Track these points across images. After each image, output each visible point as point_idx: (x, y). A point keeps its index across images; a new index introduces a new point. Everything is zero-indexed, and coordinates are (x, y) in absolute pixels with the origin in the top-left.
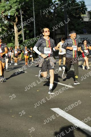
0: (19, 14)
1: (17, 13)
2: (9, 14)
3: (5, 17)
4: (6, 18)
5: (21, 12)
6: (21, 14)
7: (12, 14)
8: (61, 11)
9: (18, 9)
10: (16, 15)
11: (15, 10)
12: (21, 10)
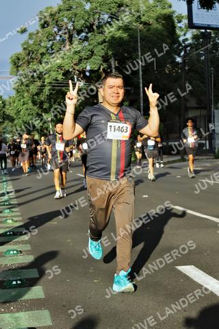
0: (110, 67)
1: (105, 65)
2: (88, 68)
3: (80, 74)
4: (82, 75)
5: (114, 63)
6: (113, 66)
7: (93, 66)
8: (199, 60)
9: (108, 56)
10: (104, 69)
11: (100, 58)
12: (113, 59)
